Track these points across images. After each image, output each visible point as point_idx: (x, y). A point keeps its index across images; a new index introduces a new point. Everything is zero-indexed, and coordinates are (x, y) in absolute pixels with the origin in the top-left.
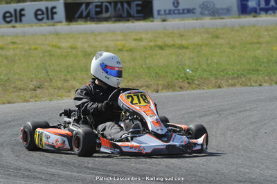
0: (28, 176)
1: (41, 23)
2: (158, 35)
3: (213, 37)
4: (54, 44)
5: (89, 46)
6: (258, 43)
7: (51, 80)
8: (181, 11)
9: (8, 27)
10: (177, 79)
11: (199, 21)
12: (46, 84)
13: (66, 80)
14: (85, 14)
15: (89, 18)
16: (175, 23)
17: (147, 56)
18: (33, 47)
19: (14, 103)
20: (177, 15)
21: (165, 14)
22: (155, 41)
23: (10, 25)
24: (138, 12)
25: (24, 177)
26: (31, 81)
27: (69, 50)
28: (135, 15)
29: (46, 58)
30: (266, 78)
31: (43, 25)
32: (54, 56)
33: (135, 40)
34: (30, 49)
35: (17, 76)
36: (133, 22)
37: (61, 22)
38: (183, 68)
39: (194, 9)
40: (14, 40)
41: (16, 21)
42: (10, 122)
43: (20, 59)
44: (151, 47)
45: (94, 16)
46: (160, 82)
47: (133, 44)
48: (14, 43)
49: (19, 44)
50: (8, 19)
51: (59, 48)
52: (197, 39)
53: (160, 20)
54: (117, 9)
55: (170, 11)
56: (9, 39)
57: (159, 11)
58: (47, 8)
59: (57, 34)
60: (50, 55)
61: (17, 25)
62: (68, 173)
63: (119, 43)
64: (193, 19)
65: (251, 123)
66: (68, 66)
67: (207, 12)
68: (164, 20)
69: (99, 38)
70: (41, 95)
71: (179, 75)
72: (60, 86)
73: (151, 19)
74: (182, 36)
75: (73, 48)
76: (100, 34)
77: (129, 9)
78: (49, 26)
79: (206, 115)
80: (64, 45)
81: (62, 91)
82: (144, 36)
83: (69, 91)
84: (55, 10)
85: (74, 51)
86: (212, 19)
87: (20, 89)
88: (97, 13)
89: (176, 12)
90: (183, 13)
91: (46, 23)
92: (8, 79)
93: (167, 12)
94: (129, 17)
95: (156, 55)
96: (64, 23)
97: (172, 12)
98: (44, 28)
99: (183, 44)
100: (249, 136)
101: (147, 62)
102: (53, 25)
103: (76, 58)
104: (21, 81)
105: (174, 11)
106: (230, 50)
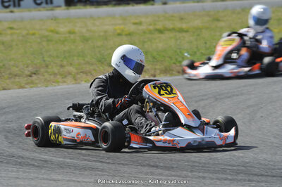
0: (20, 163)
1: (39, 7)
2: (157, 19)
3: (214, 19)
4: (52, 29)
5: (88, 30)
7: (47, 66)
9: (7, 12)
10: (174, 63)
12: (42, 70)
13: (62, 66)
15: (88, 2)
17: (146, 40)
18: (31, 32)
19: (9, 89)
22: (155, 24)
23: (8, 10)
25: (17, 164)
26: (27, 67)
29: (44, 44)
31: (42, 9)
33: (134, 24)
34: (28, 34)
35: (12, 63)
36: (133, 6)
37: (59, 6)
38: (180, 52)
40: (11, 26)
41: (14, 6)
42: (4, 108)
43: (17, 45)
44: (150, 31)
46: (158, 67)
47: (132, 28)
48: (11, 28)
49: (17, 29)
50: (6, 4)
51: (57, 33)
52: (197, 23)
53: (160, 3)
56: (6, 25)
59: (55, 19)
60: (48, 41)
61: (15, 10)
62: (61, 159)
63: (117, 27)
64: (194, 2)
65: (249, 107)
66: (65, 51)
68: (165, 3)
69: (97, 23)
70: (37, 81)
71: (176, 59)
72: (56, 71)
73: (152, 2)
74: (182, 19)
75: (70, 32)
78: (48, 10)
79: (203, 100)
80: (62, 30)
81: (58, 77)
82: (143, 20)
83: (66, 77)
85: (72, 36)
86: (213, 2)
87: (16, 76)
91: (44, 8)
92: (4, 65)
94: (129, 1)
95: (155, 39)
96: (64, 7)
98: (43, 13)
99: (183, 27)
100: (245, 120)
101: (146, 46)
102: (52, 10)
104: (17, 67)
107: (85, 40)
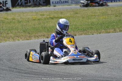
2: (51, 13)
3: (75, 13)
4: (5, 17)
5: (21, 18)
6: (94, 16)
8: (62, 2)
11: (70, 6)
14: (20, 4)
15: (21, 6)
16: (59, 7)
17: (46, 22)
20: (61, 4)
21: (56, 3)
22: (50, 15)
24: (44, 3)
27: (12, 20)
28: (42, 4)
29: (1, 24)
30: (96, 31)
32: (5, 23)
33: (41, 15)
36: (41, 7)
39: (69, 1)
44: (48, 18)
45: (24, 5)
47: (40, 17)
51: (7, 19)
52: (68, 15)
53: (53, 6)
54: (34, 1)
55: (57, 2)
57: (53, 2)
58: (3, 2)
60: (3, 22)
63: (34, 16)
64: (68, 6)
67: (74, 2)
68: (55, 6)
69: (25, 15)
72: (5, 36)
73: (49, 6)
74: (62, 13)
75: (13, 19)
76: (26, 12)
77: (40, 1)
80: (9, 18)
81: (6, 38)
82: (45, 13)
83: (9, 38)
84: (6, 2)
85: (14, 21)
86: (76, 5)
88: (25, 3)
89: (60, 2)
90: (63, 3)
93: (56, 2)
94: (39, 5)
95: (50, 22)
96: (11, 8)
97: (58, 2)
99: (62, 16)
101: (45, 25)
103: (15, 23)
105: (59, 2)
106: (82, 19)
107: (19, 22)
